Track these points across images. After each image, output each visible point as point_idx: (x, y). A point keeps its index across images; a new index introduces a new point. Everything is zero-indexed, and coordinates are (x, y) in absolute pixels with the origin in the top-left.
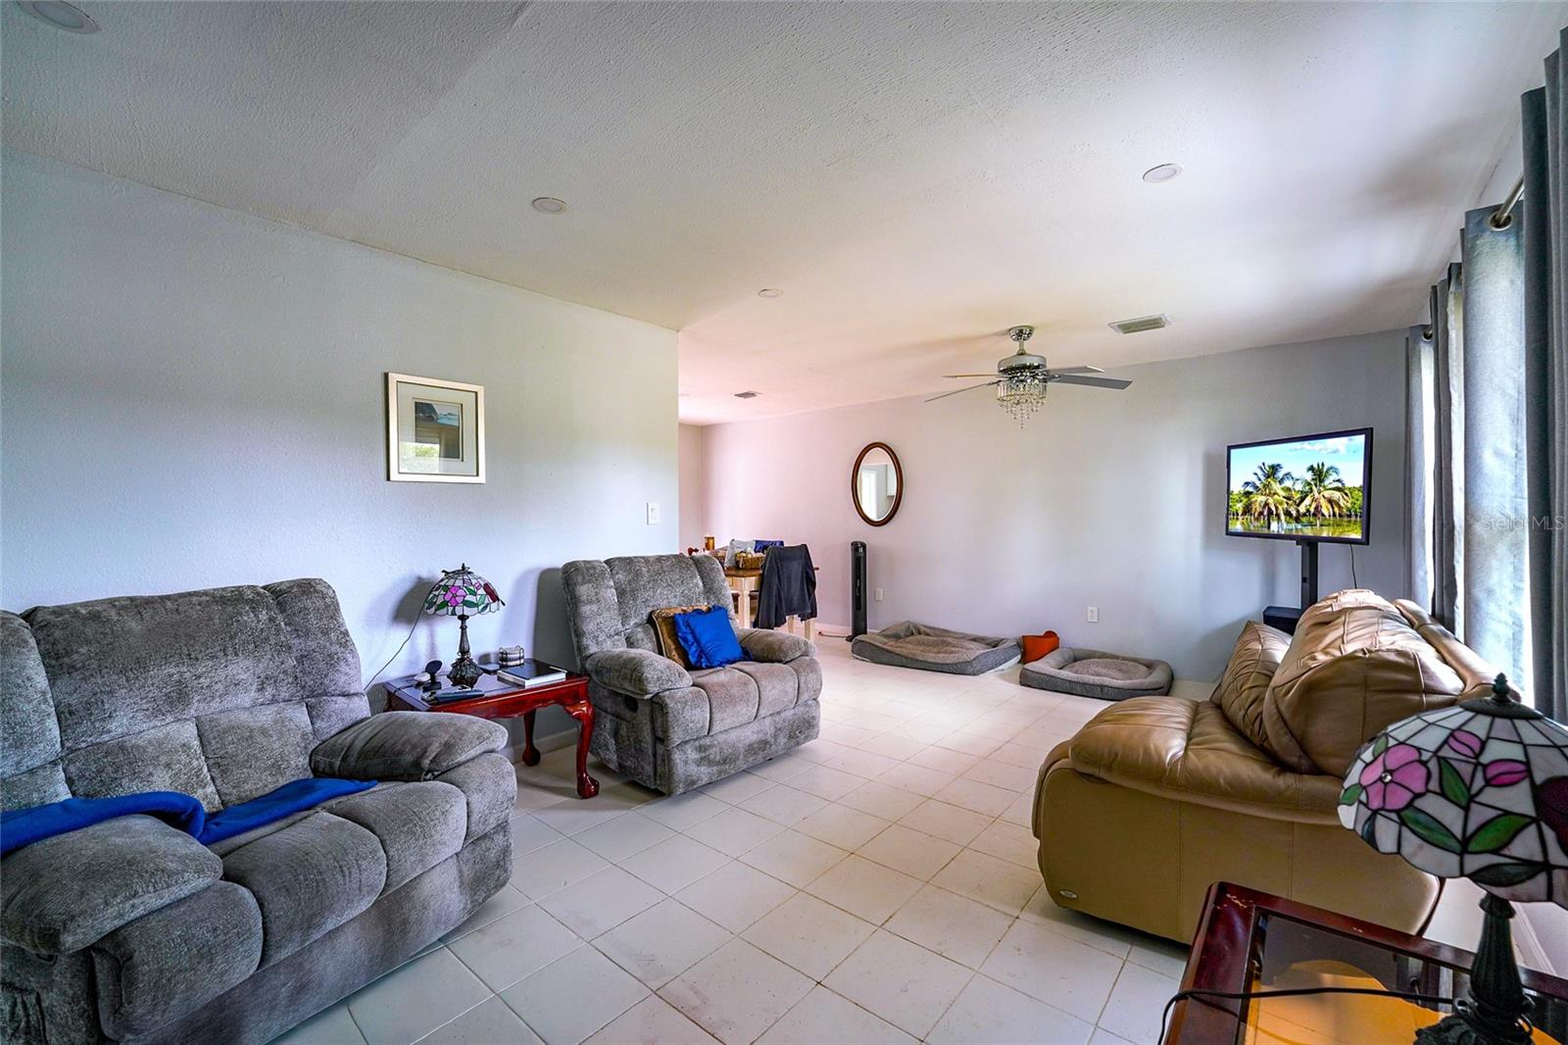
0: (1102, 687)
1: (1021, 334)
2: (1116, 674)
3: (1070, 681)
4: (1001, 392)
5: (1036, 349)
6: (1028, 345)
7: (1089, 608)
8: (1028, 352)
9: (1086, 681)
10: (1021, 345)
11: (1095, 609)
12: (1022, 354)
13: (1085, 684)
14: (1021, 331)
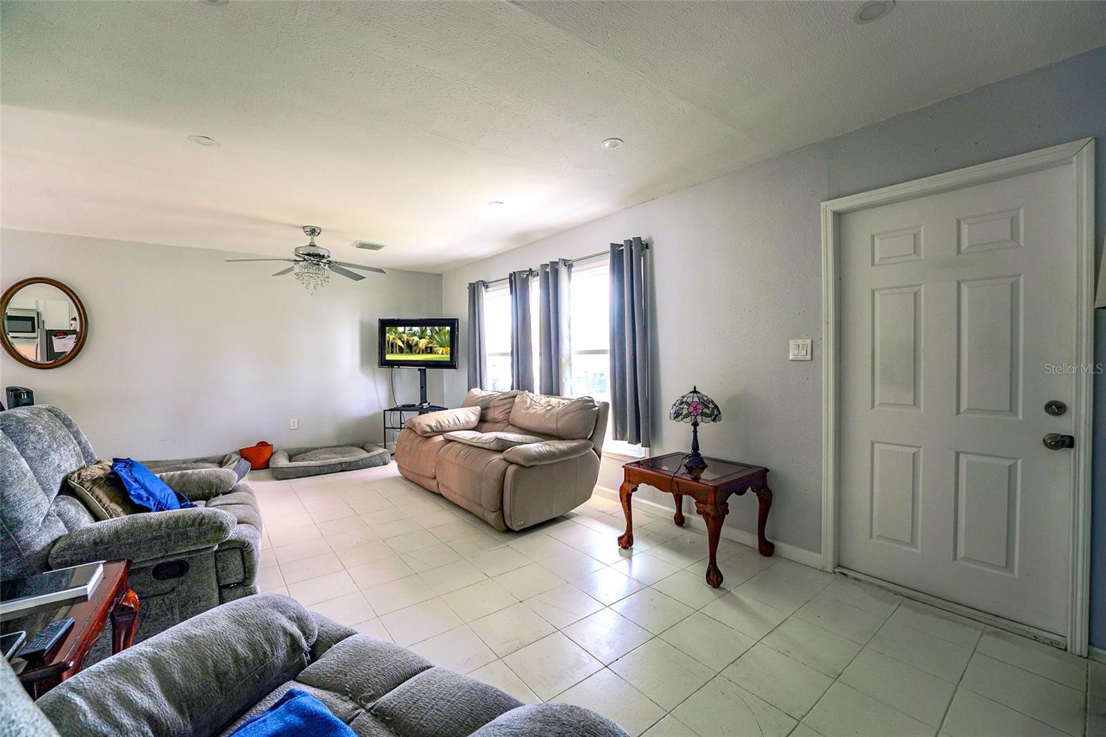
0: (341, 464)
1: (313, 232)
2: (332, 455)
3: (319, 466)
4: (297, 269)
5: (323, 244)
6: (317, 240)
7: (292, 420)
8: (317, 245)
9: (330, 463)
10: (312, 239)
11: (296, 420)
12: (312, 245)
13: (330, 465)
14: (314, 230)
